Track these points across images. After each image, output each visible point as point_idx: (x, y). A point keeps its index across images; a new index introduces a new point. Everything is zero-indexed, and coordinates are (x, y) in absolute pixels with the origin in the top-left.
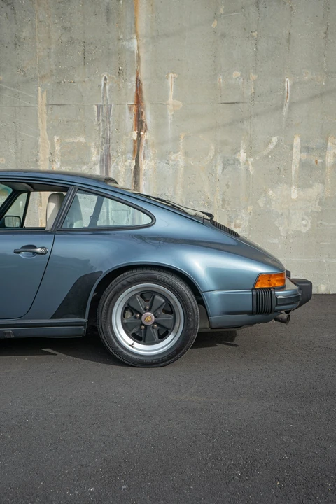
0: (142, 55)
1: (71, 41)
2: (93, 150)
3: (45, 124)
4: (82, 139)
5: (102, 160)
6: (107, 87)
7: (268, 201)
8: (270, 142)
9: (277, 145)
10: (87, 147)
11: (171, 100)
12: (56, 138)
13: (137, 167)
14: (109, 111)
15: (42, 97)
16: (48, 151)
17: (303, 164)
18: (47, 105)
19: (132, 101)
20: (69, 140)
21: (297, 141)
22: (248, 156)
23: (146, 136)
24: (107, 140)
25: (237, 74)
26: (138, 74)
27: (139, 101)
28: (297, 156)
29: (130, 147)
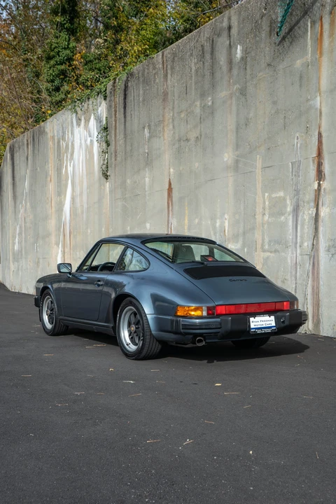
0: (323, 109)
1: (277, 112)
2: (288, 202)
3: (260, 184)
4: (281, 194)
5: (294, 210)
6: (299, 145)
10: (284, 199)
13: (317, 214)
14: (299, 166)
15: (259, 164)
16: (261, 206)
18: (262, 168)
19: (315, 154)
20: (274, 196)
23: (325, 185)
24: (297, 192)
26: (320, 128)
27: (320, 154)
29: (312, 196)
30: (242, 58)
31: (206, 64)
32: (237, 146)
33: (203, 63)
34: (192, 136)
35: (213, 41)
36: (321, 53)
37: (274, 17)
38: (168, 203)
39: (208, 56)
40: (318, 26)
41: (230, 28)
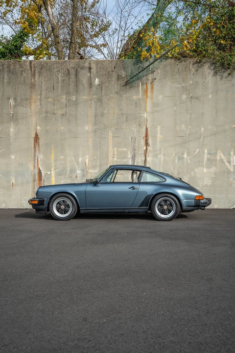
0: (148, 119)
1: (122, 114)
2: (129, 153)
3: (111, 144)
4: (125, 149)
5: (132, 157)
6: (135, 130)
7: (195, 173)
8: (196, 151)
9: (199, 152)
10: (127, 152)
11: (159, 135)
12: (115, 149)
13: (146, 160)
14: (135, 139)
15: (110, 134)
16: (112, 154)
17: (208, 159)
18: (112, 137)
19: (144, 135)
20: (120, 150)
21: (206, 151)
22: (188, 156)
23: (149, 148)
24: (134, 150)
25: (183, 126)
26: (146, 125)
27: (147, 136)
28: (206, 157)
29: (143, 152)
30: (99, 85)
31: (71, 80)
32: (95, 124)
33: (69, 78)
34: (60, 112)
35: (77, 70)
36: (147, 97)
37: (120, 74)
38: (34, 145)
39: (73, 76)
40: (145, 86)
41: (90, 68)
